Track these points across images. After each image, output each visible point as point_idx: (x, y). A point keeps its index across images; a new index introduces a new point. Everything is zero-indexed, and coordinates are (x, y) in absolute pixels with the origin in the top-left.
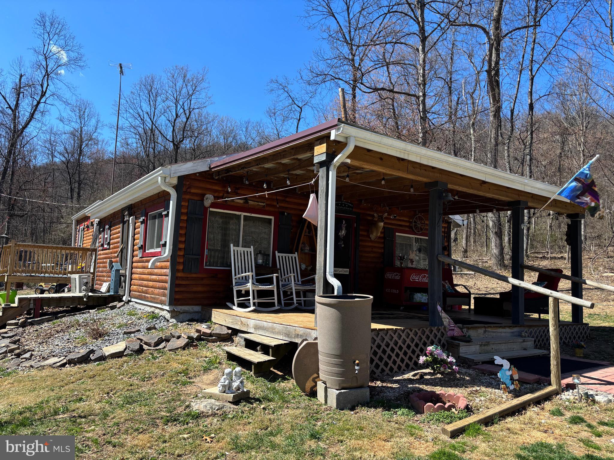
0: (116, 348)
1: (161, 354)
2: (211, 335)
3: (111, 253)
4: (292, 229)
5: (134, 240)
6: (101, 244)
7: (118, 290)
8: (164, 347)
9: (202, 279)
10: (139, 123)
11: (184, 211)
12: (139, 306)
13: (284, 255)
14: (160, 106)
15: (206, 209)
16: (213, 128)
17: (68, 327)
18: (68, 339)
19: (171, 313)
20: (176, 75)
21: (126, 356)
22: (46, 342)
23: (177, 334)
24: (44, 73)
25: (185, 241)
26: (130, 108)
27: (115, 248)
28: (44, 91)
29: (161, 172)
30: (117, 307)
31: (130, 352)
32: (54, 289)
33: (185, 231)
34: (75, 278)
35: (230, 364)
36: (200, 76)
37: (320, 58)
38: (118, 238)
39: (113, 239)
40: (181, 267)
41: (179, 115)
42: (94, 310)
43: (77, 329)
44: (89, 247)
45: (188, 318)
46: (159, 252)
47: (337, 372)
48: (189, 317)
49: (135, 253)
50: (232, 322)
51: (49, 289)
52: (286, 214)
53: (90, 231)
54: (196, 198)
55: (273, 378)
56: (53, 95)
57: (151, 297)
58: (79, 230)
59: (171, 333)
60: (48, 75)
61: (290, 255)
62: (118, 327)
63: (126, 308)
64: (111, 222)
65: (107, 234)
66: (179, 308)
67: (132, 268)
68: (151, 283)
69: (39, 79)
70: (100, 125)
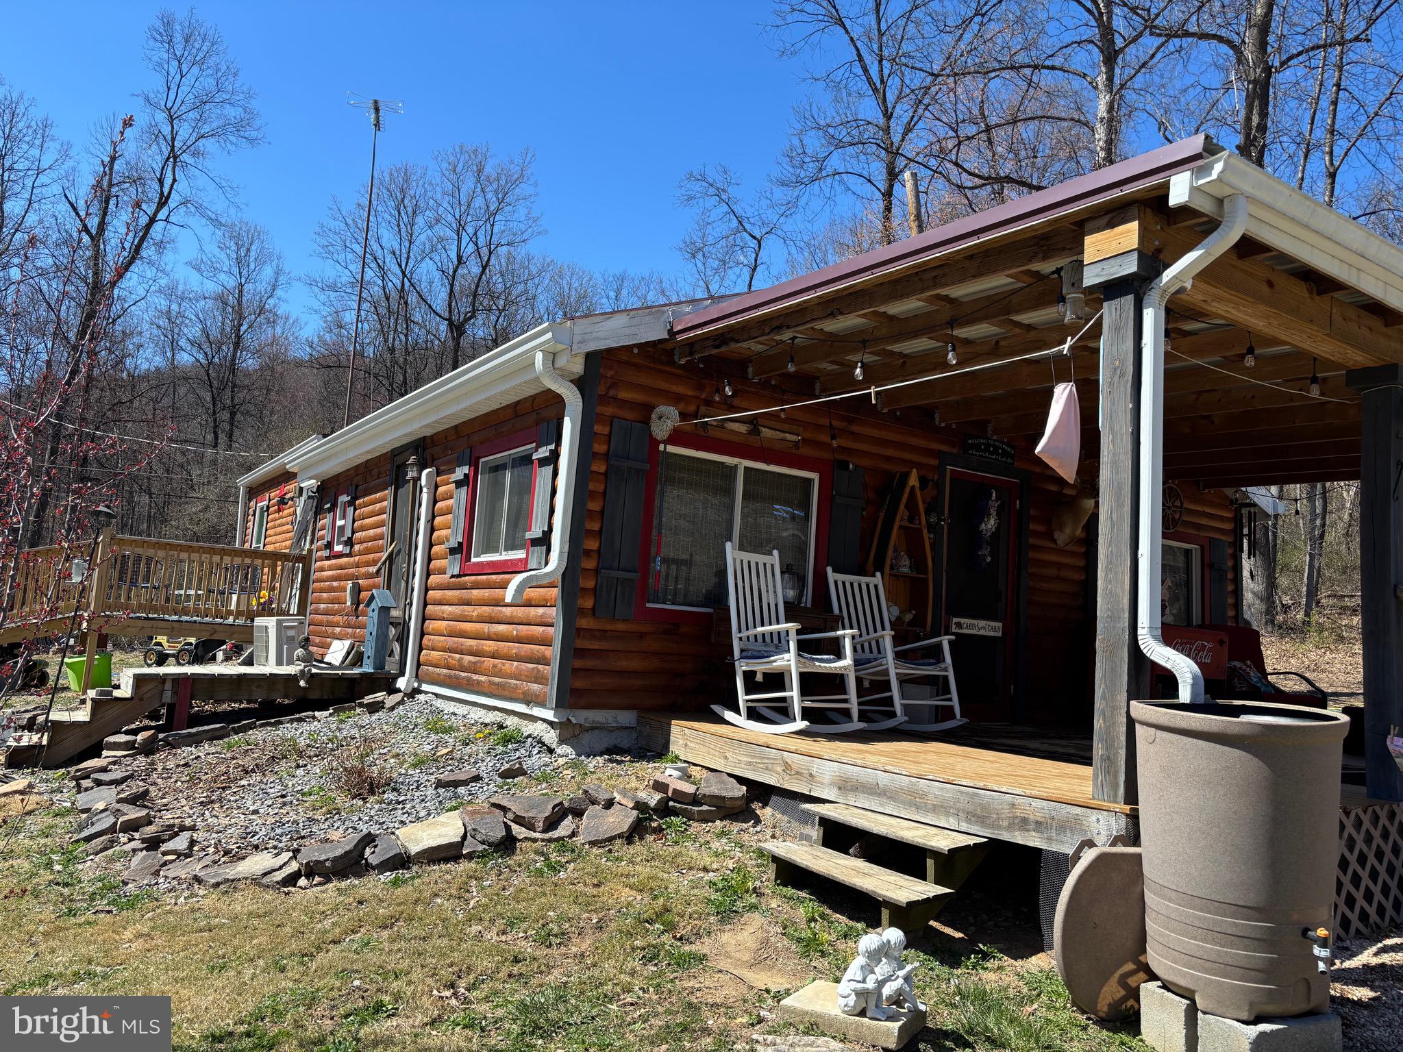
0: (436, 832)
1: (568, 856)
2: (695, 800)
3: (357, 565)
4: (863, 509)
5: (433, 530)
6: (325, 542)
7: (384, 660)
8: (573, 834)
9: (641, 636)
10: (373, 275)
11: (600, 448)
12: (450, 707)
13: (848, 578)
14: (423, 237)
15: (655, 443)
16: (539, 291)
17: (273, 757)
18: (283, 796)
19: (561, 729)
20: (460, 166)
21: (470, 857)
22: (220, 800)
23: (603, 796)
24: (166, 150)
25: (600, 532)
26: (354, 241)
27: (368, 551)
28: (166, 194)
29: (549, 335)
30: (387, 706)
31: (481, 848)
32: (190, 652)
33: (601, 504)
34: (267, 628)
35: (791, 898)
36: (515, 169)
37: (810, 124)
38: (380, 525)
39: (362, 529)
40: (588, 603)
41: (464, 259)
42: (326, 713)
43: (298, 766)
44: (287, 551)
45: (603, 745)
46: (520, 560)
47: (1242, 964)
48: (607, 741)
49: (435, 564)
50: (750, 764)
51: (178, 653)
52: (851, 466)
53: (286, 512)
54: (629, 415)
55: (950, 955)
56: (185, 203)
57: (490, 683)
58: (255, 511)
59: (586, 792)
60: (175, 157)
61: (864, 580)
62: (415, 766)
63: (411, 710)
64: (357, 486)
65: (344, 517)
66: (581, 716)
67: (425, 605)
68: (489, 646)
69: (154, 166)
70: (282, 279)
